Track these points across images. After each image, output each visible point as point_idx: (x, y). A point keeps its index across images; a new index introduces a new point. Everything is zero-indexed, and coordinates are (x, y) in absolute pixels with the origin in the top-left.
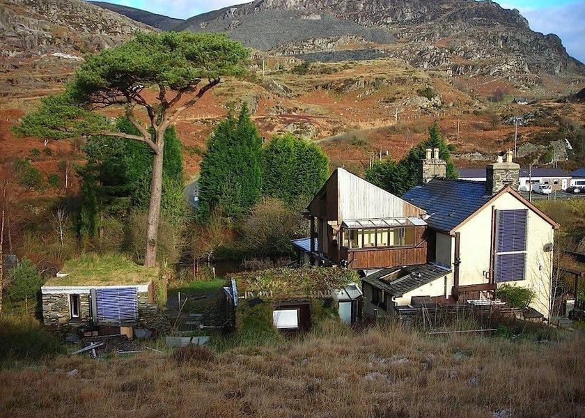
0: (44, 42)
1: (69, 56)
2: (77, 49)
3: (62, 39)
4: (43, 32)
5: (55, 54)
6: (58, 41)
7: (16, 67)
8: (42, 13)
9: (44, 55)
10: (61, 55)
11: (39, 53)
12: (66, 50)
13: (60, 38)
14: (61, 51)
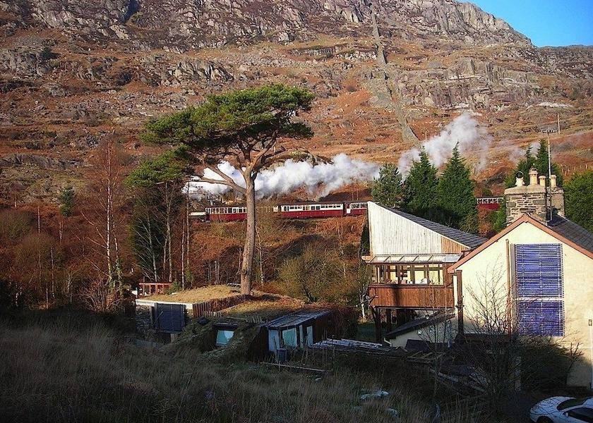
0: (532, 94)
1: (556, 105)
2: (565, 96)
3: (551, 88)
4: (531, 84)
5: (541, 104)
6: (545, 90)
7: (501, 121)
8: (540, 65)
9: (531, 106)
10: (547, 104)
11: (526, 105)
12: (554, 99)
13: (548, 87)
14: (549, 101)
